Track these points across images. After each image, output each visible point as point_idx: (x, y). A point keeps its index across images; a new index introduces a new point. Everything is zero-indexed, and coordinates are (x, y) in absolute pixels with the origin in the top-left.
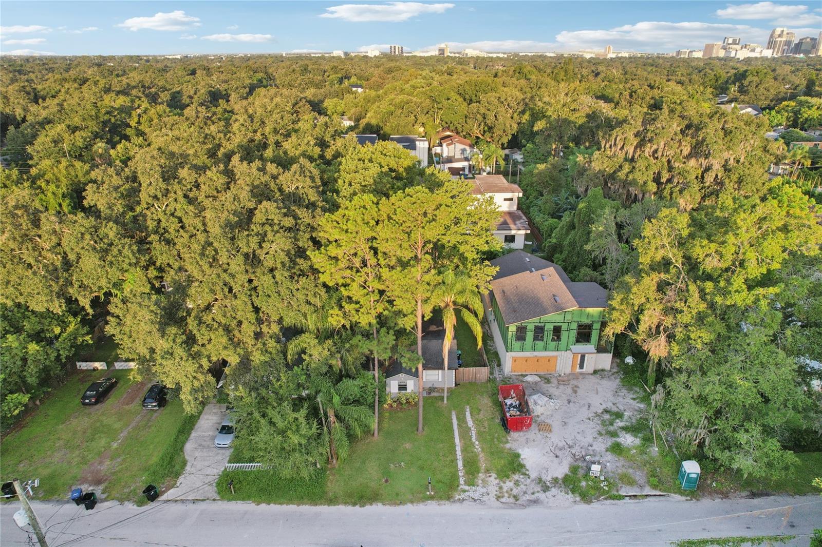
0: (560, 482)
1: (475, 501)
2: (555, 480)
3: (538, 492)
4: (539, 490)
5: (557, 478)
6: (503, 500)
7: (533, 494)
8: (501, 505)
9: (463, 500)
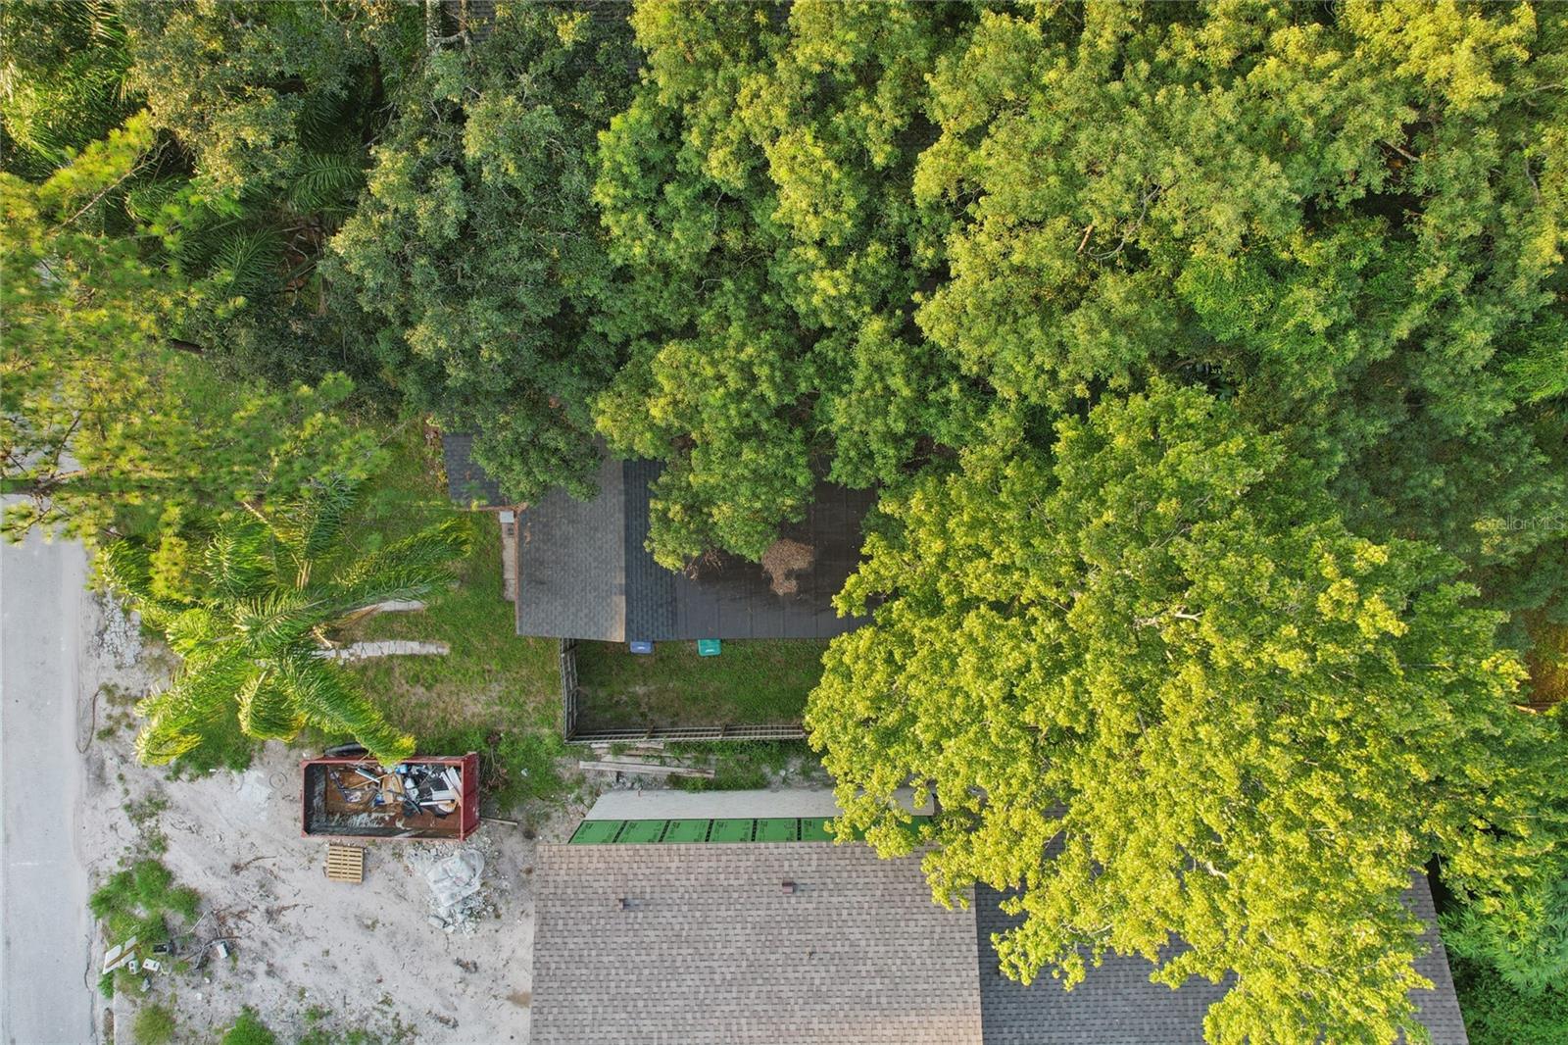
0: (154, 855)
1: (100, 634)
2: (161, 844)
3: (127, 792)
4: (133, 795)
5: (165, 849)
6: (102, 701)
7: (121, 777)
8: (88, 695)
9: (101, 604)
